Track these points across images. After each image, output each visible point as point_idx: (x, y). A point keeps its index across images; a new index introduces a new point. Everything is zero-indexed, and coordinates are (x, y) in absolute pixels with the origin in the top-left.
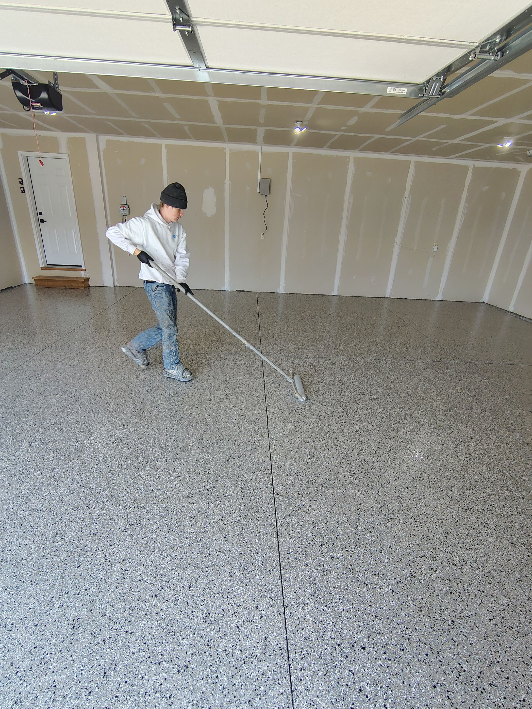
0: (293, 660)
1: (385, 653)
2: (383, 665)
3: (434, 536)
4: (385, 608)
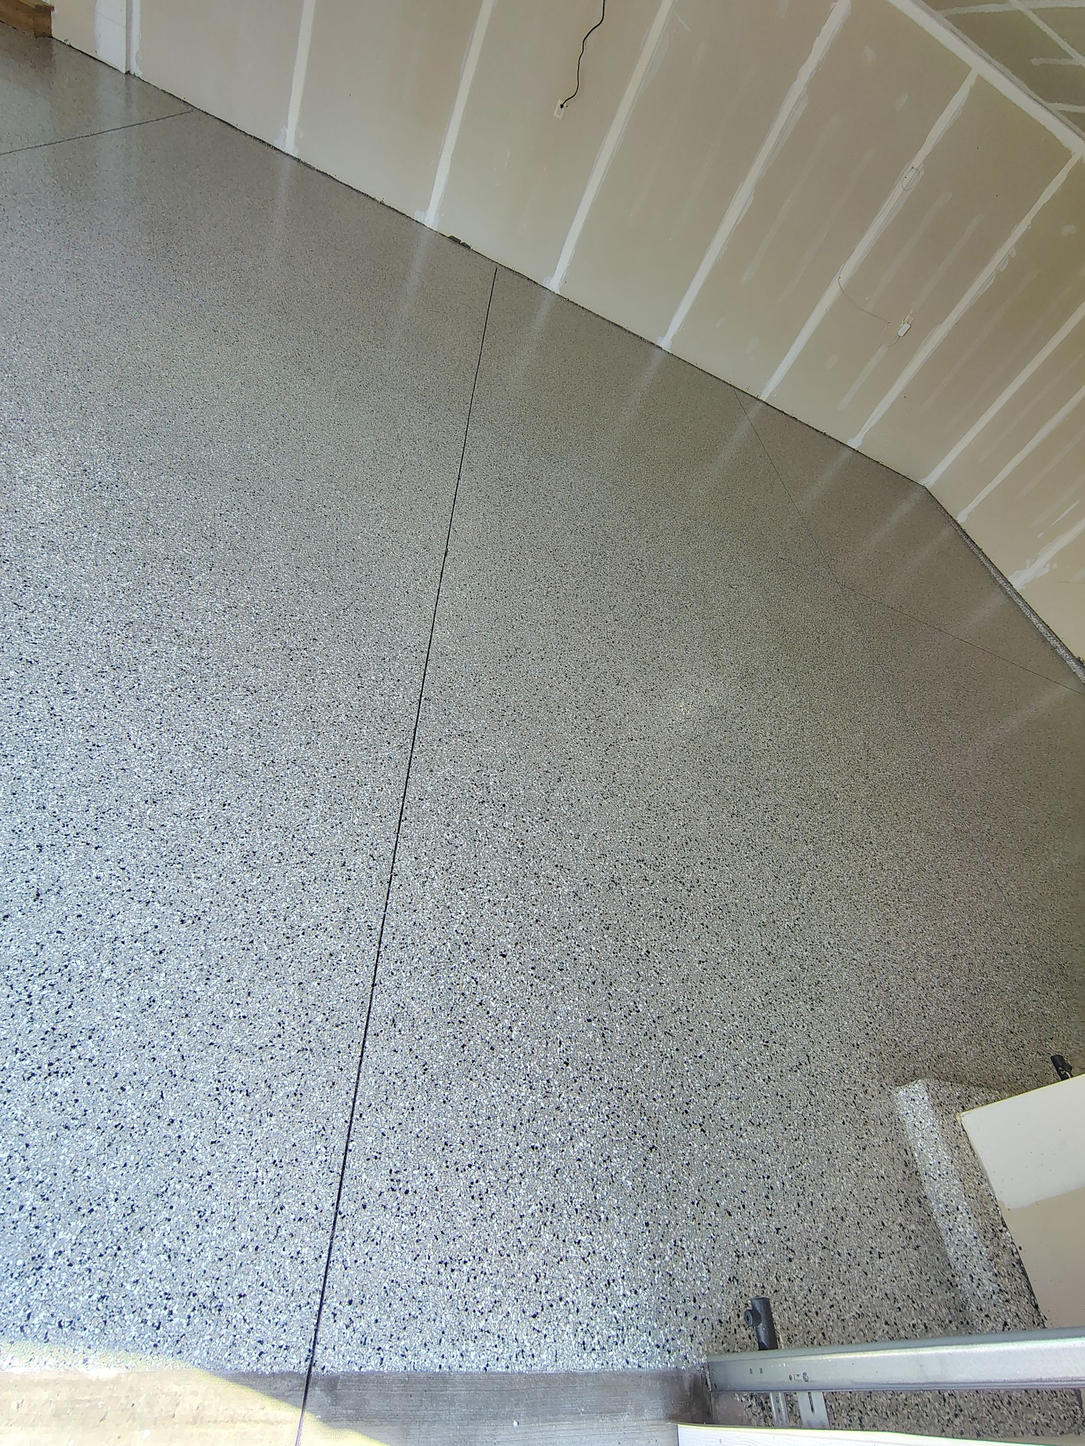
0: (386, 947)
1: (533, 968)
2: (526, 982)
3: (668, 837)
4: (555, 913)
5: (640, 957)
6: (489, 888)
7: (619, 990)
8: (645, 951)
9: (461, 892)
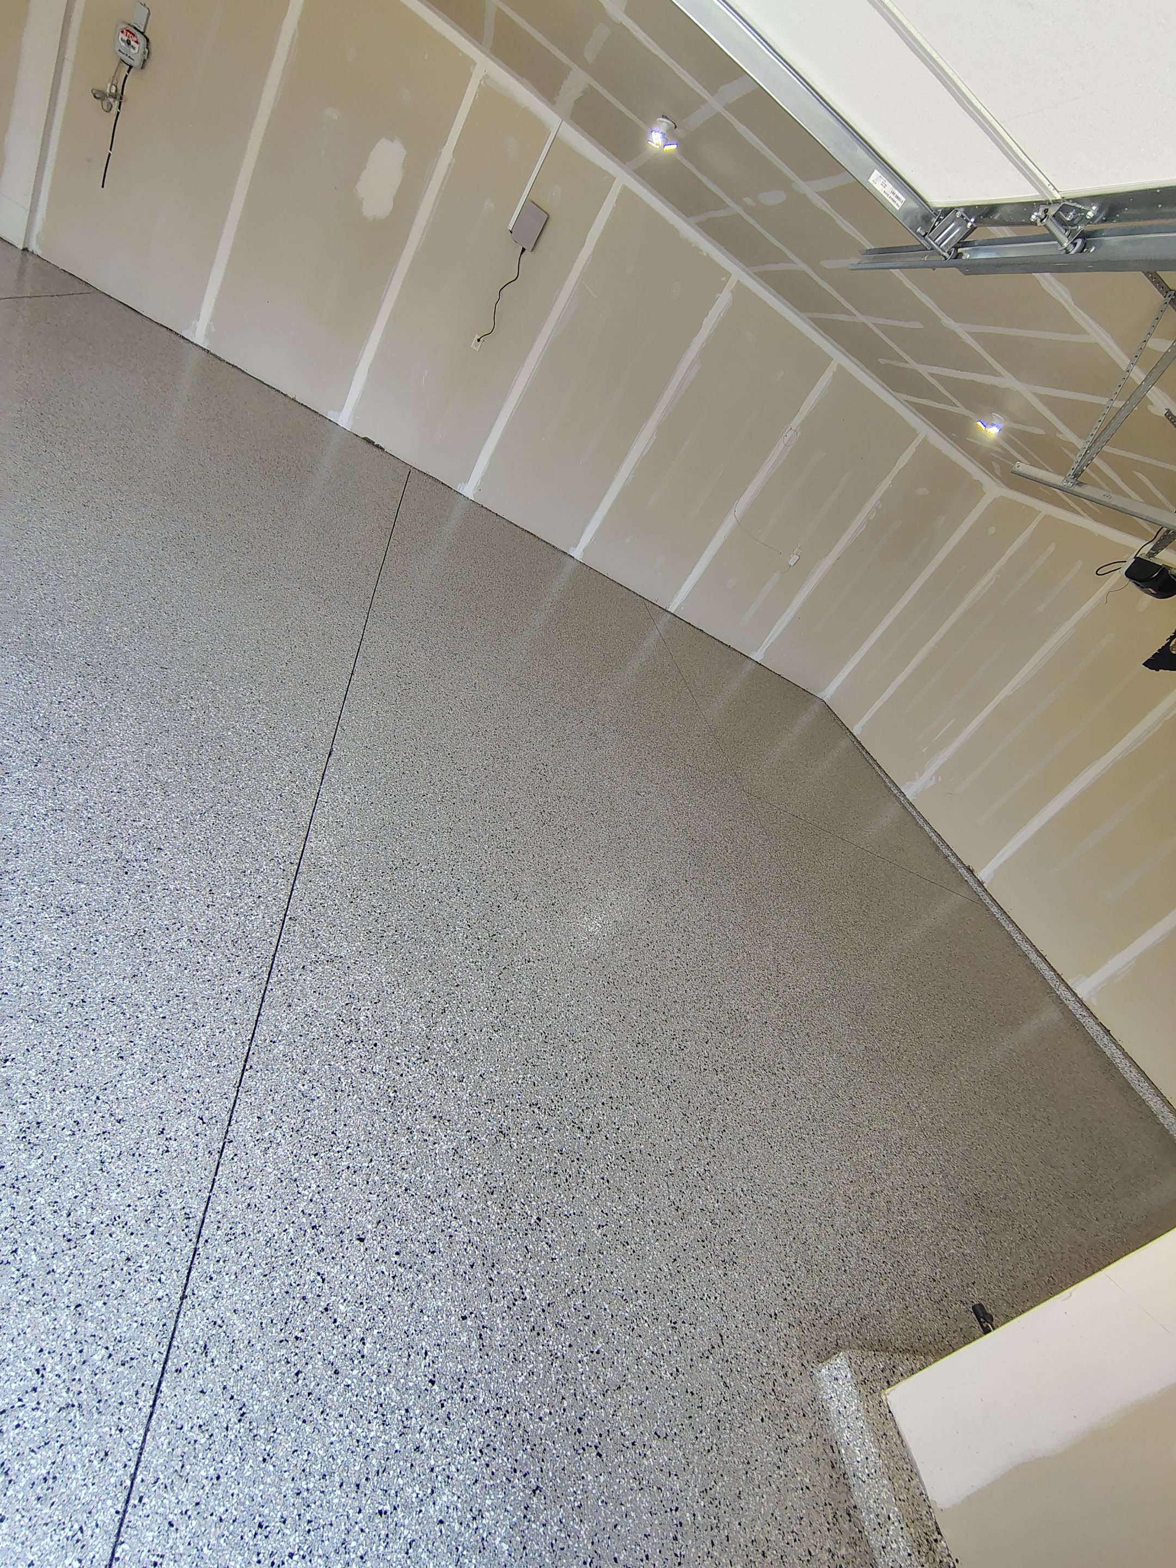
0: (206, 1241)
1: (397, 1253)
2: (387, 1273)
3: (566, 1075)
4: (429, 1178)
5: (528, 1226)
6: (349, 1151)
7: (502, 1273)
8: (535, 1217)
9: (313, 1159)
